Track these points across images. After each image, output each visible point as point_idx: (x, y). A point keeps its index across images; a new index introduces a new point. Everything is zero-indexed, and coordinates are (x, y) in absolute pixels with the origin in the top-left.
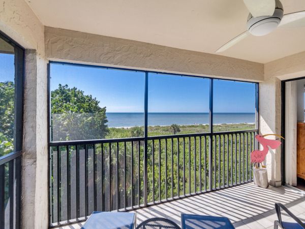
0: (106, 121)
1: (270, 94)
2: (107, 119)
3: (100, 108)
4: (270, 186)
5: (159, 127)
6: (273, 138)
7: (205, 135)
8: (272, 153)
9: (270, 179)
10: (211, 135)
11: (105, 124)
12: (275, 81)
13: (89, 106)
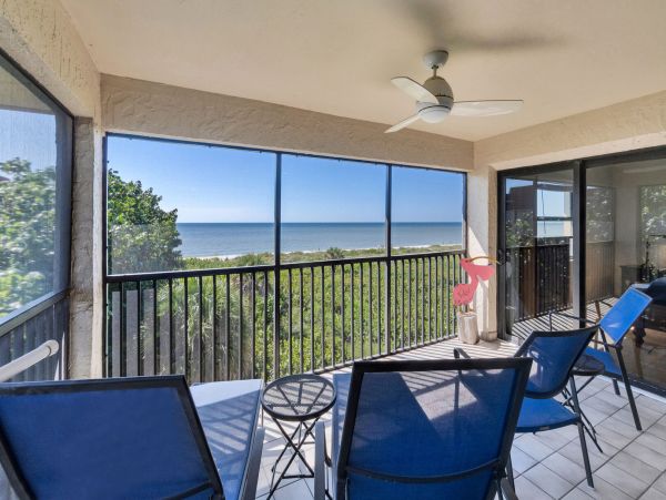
0: (178, 242)
1: (482, 192)
2: (179, 237)
3: (162, 213)
4: (481, 341)
5: (301, 254)
6: (484, 262)
7: (379, 260)
8: (484, 286)
9: (480, 330)
10: (388, 260)
11: (175, 249)
12: (487, 172)
13: (135, 206)
